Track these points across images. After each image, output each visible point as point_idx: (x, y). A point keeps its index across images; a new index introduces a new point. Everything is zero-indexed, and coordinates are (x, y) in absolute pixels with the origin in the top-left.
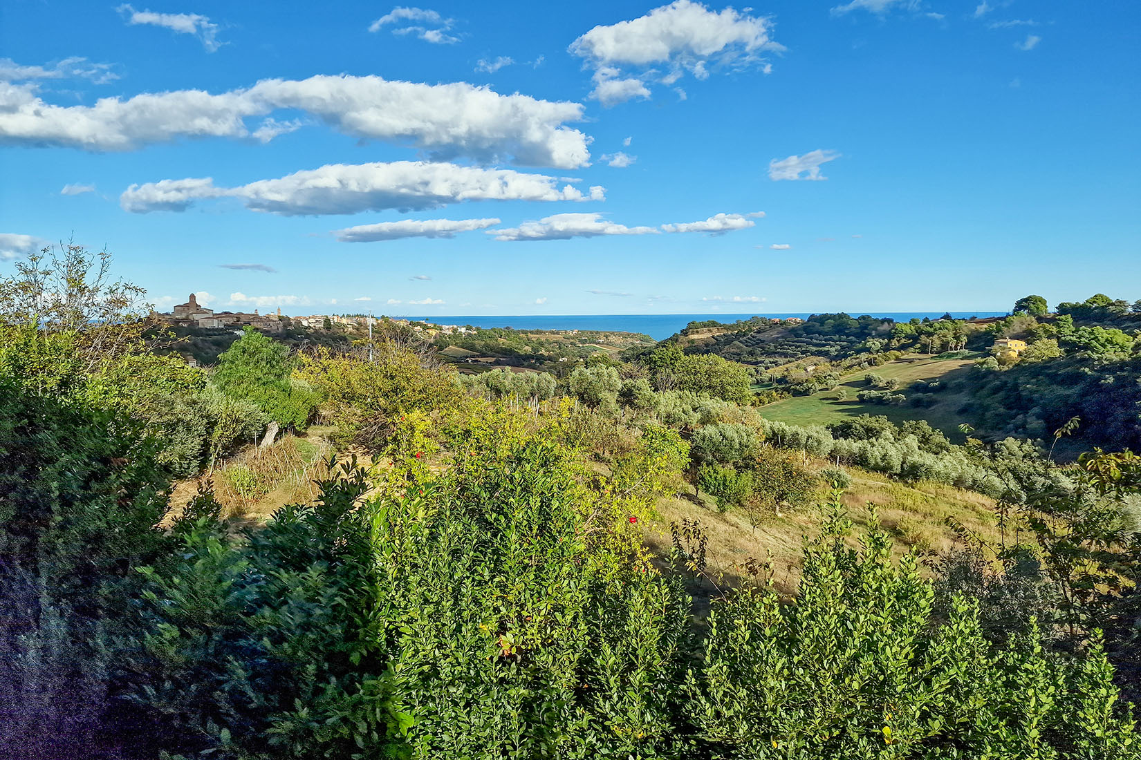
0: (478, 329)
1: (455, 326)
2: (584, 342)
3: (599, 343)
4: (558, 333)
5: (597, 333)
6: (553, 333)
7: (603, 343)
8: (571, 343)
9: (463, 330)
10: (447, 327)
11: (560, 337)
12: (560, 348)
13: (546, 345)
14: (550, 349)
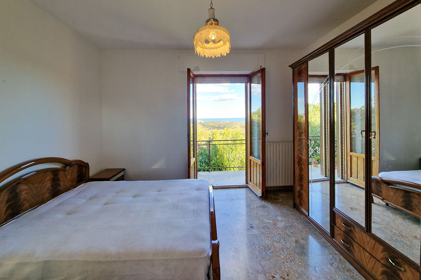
1: (201, 121)
2: (230, 124)
6: (223, 122)
8: (227, 124)
12: (225, 126)
13: (222, 125)
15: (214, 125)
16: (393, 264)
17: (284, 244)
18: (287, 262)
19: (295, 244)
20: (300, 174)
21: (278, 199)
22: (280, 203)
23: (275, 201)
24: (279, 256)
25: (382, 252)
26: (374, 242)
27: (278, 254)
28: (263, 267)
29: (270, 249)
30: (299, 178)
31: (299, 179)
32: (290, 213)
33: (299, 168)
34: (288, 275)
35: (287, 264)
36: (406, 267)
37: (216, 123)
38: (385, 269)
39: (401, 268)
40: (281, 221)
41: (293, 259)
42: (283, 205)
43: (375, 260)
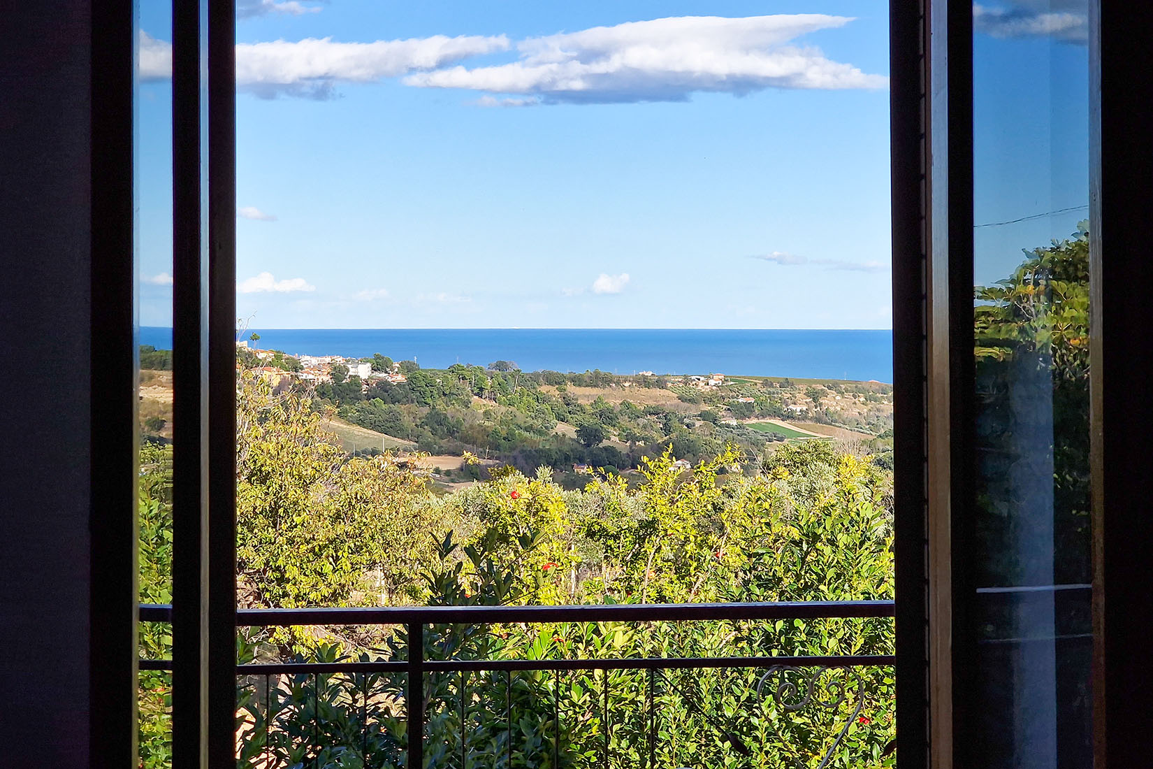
0: (408, 368)
1: (340, 360)
2: (743, 411)
3: (789, 416)
4: (661, 384)
5: (786, 383)
6: (645, 382)
7: (804, 416)
8: (704, 416)
9: (364, 371)
10: (314, 361)
11: (666, 398)
12: (667, 429)
13: (624, 421)
14: (637, 431)
15: (522, 416)
37: (553, 391)
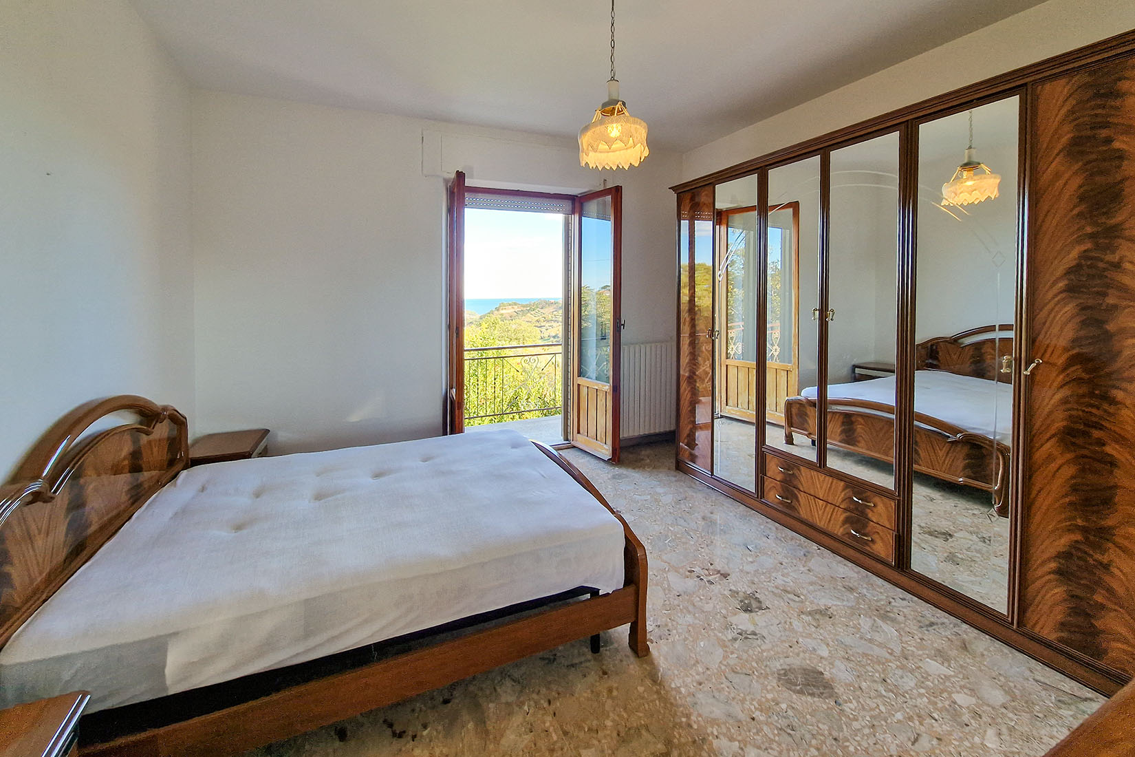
16: (860, 501)
17: (686, 525)
18: (703, 548)
19: (703, 523)
20: (691, 401)
21: (643, 459)
22: (649, 466)
23: (640, 464)
24: (686, 543)
25: (844, 490)
26: (831, 479)
27: (683, 540)
28: (669, 563)
29: (667, 537)
30: (689, 409)
31: (690, 411)
32: (674, 479)
33: (689, 388)
34: (711, 564)
35: (703, 550)
36: (877, 499)
38: (848, 514)
39: (869, 504)
40: (665, 494)
41: (709, 542)
42: (654, 468)
43: (833, 506)
